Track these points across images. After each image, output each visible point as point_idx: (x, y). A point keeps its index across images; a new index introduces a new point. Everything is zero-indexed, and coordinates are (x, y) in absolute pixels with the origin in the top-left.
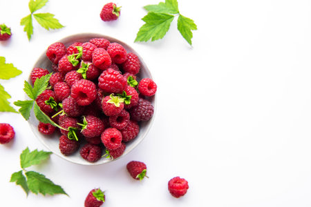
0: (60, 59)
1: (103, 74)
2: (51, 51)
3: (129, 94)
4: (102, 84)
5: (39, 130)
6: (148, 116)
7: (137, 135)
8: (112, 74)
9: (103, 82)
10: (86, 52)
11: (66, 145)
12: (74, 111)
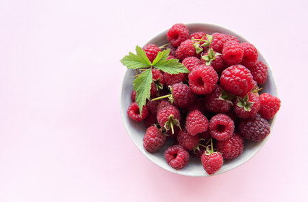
0: (183, 41)
1: (231, 68)
2: (175, 31)
3: (251, 100)
4: (227, 78)
5: (128, 113)
6: (262, 135)
7: (239, 154)
8: (242, 70)
9: (228, 76)
10: (216, 42)
11: (154, 137)
12: (184, 99)
